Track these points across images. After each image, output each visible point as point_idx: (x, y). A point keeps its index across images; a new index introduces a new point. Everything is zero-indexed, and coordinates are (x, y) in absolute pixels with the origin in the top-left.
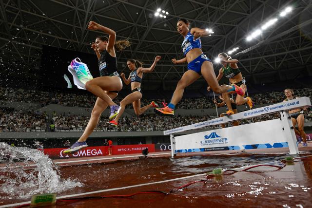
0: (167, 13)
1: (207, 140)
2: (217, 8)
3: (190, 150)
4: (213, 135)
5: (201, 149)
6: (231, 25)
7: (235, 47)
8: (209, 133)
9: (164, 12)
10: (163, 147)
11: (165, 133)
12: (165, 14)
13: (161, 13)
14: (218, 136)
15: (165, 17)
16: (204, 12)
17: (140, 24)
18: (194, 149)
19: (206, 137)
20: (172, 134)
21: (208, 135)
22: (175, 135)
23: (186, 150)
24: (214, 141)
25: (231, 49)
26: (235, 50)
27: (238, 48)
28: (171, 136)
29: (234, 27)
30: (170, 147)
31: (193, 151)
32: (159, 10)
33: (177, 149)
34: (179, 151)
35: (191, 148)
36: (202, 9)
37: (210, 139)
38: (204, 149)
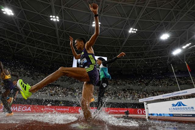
0: (136, 30)
1: (174, 107)
2: (170, 21)
3: (160, 115)
4: (180, 104)
5: (170, 114)
6: (183, 30)
7: (188, 43)
8: (175, 102)
9: (134, 29)
10: (140, 111)
11: (141, 101)
12: (135, 31)
13: (133, 30)
14: (184, 105)
15: (135, 32)
16: (161, 25)
17: (121, 38)
18: (164, 114)
19: (173, 105)
20: (146, 102)
21: (175, 104)
22: (148, 102)
23: (157, 114)
24: (181, 108)
25: (185, 45)
26: (188, 45)
27: (190, 44)
28: (145, 103)
29: (185, 31)
30: (145, 112)
31: (163, 116)
32: (131, 29)
33: (150, 113)
34: (152, 114)
35: (162, 113)
36: (159, 24)
37: (177, 107)
38: (173, 114)
